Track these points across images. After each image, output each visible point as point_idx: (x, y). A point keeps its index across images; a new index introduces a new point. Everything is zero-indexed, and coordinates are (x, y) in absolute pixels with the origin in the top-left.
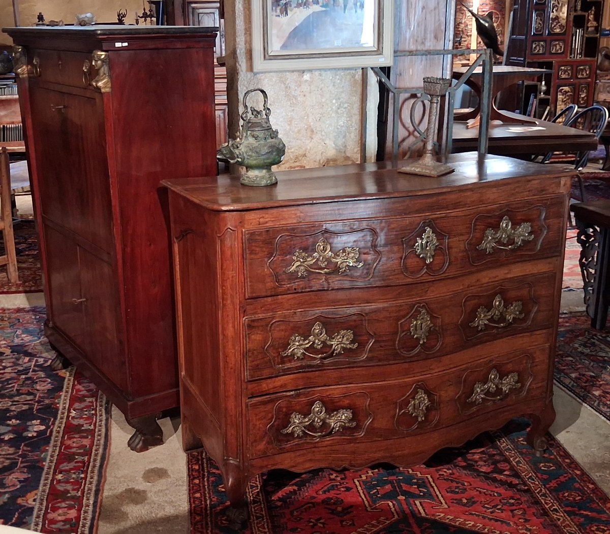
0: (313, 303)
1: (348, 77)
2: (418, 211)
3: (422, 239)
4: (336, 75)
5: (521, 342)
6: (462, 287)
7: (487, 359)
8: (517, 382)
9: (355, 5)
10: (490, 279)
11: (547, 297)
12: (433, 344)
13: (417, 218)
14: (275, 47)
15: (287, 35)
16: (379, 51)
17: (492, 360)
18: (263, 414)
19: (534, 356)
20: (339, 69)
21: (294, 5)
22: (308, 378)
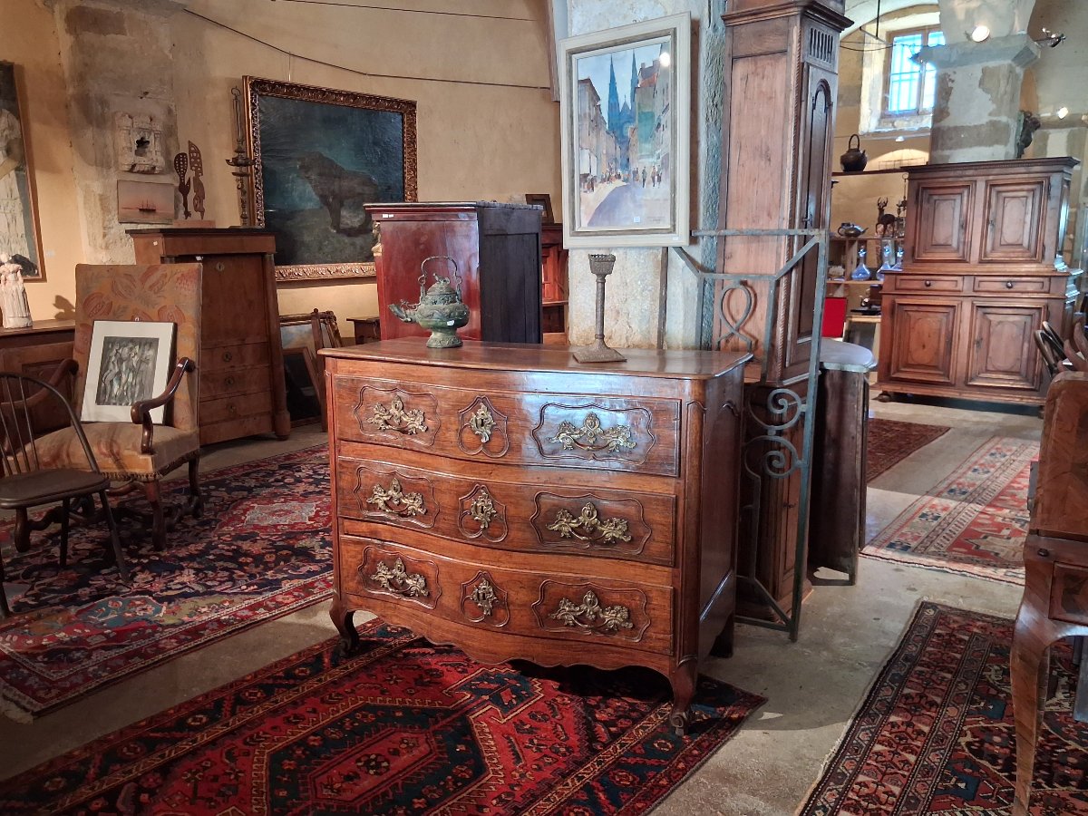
0: (396, 458)
1: (652, 257)
2: (476, 386)
3: (477, 415)
4: (640, 254)
5: (632, 572)
6: (536, 481)
7: (578, 575)
8: (626, 621)
9: (653, 178)
10: (579, 481)
11: (663, 525)
12: (497, 533)
13: (471, 392)
14: (584, 224)
15: (593, 211)
16: (673, 230)
17: (587, 580)
18: (354, 553)
19: (651, 595)
20: (643, 248)
21: (599, 180)
22: (395, 533)
